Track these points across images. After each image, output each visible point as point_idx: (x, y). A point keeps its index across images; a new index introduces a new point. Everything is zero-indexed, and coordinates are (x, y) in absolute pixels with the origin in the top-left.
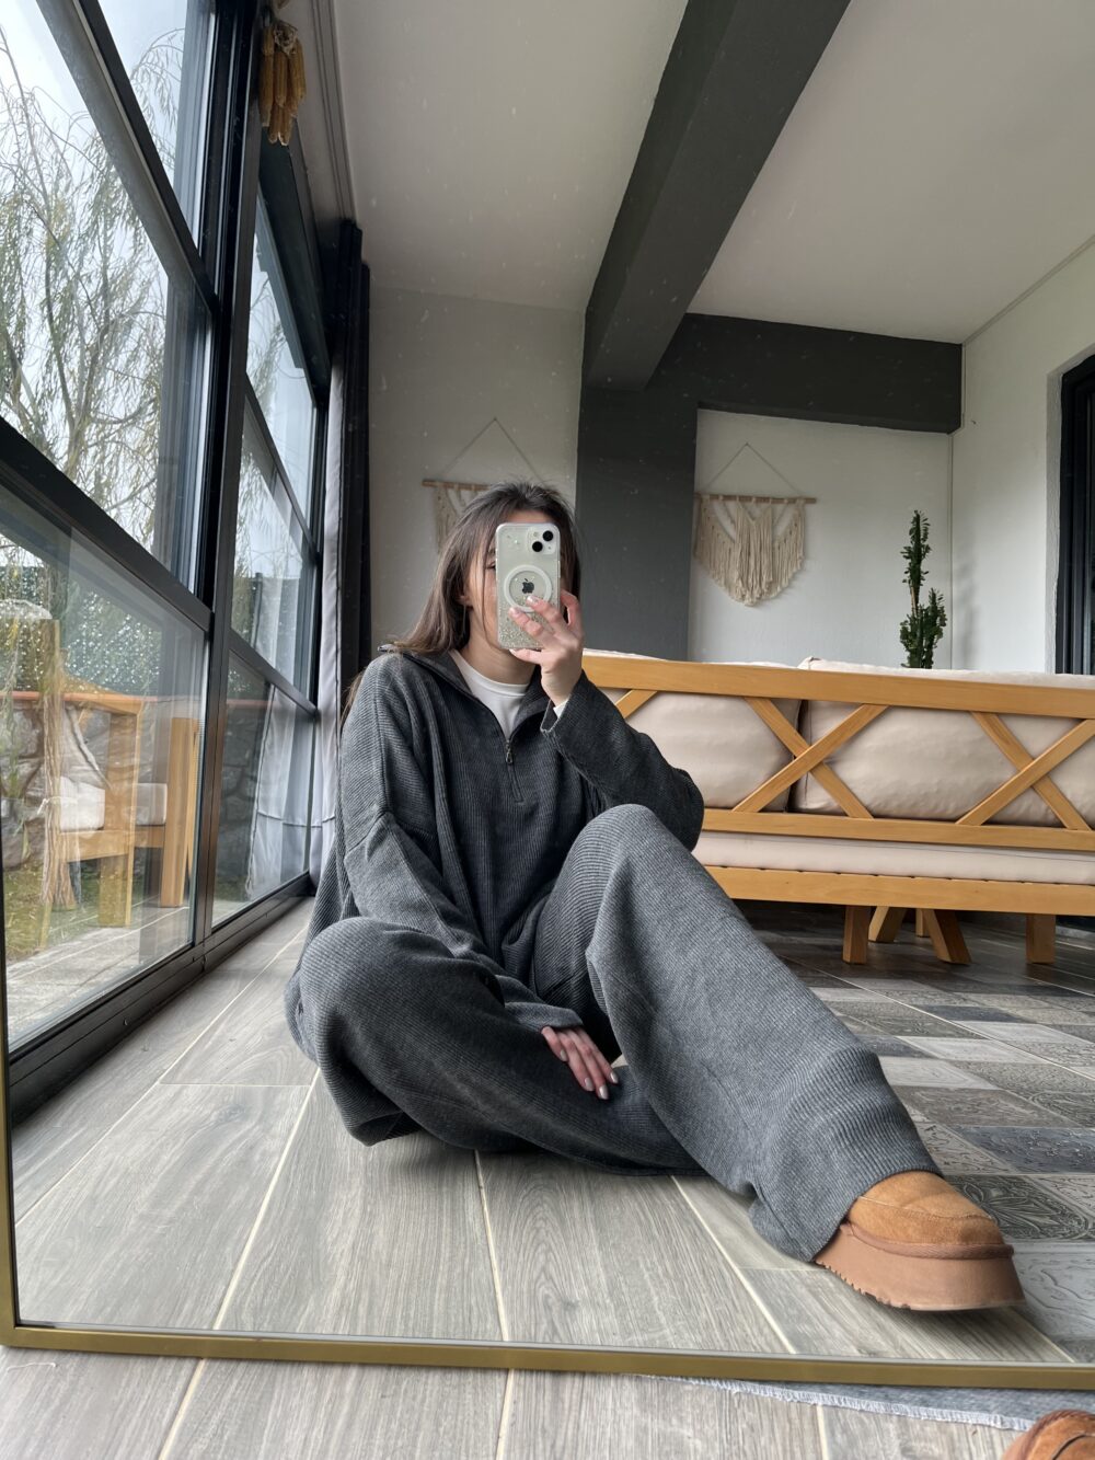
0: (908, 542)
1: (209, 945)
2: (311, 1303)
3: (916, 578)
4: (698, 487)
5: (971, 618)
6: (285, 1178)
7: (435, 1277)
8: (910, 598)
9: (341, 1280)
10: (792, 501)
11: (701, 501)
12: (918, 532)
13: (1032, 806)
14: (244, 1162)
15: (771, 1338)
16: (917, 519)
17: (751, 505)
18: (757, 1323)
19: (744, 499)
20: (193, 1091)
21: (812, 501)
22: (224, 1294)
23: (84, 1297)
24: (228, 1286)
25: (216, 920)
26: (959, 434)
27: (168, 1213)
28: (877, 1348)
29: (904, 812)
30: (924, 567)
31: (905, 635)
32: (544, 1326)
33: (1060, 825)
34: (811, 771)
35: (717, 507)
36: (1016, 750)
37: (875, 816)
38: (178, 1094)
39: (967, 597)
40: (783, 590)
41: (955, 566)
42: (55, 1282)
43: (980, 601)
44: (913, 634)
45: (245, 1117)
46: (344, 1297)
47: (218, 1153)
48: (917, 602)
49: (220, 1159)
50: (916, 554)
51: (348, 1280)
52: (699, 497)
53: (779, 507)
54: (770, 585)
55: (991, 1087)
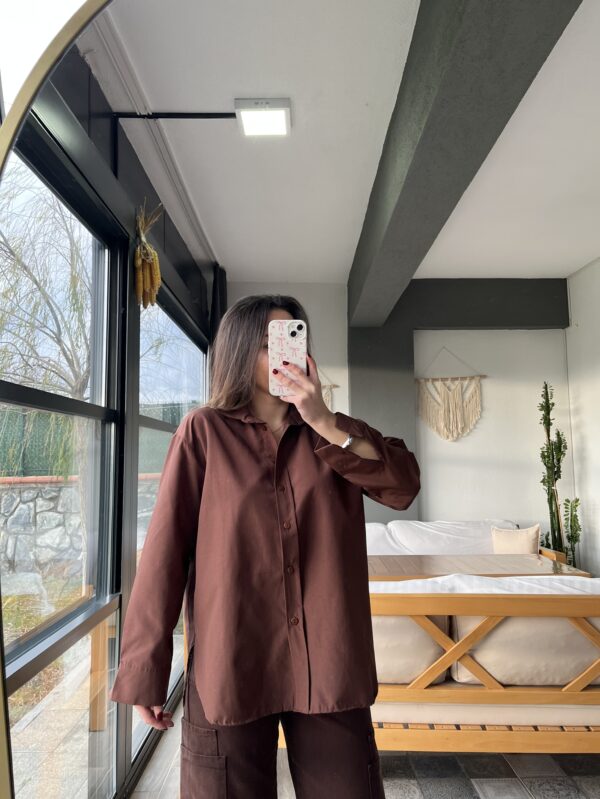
0: (542, 400)
4: (417, 374)
8: (545, 434)
10: (473, 377)
11: (420, 383)
12: (546, 396)
16: (546, 387)
17: (448, 383)
19: (444, 379)
21: (485, 376)
30: (552, 416)
31: (543, 456)
34: (459, 660)
35: (429, 386)
40: (471, 431)
44: (548, 456)
48: (549, 436)
50: (547, 408)
52: (418, 380)
53: (466, 383)
54: (463, 429)
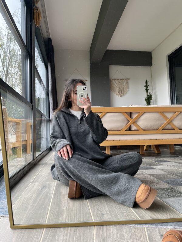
0: (145, 85)
1: (36, 160)
2: (61, 218)
3: (147, 90)
4: (110, 78)
5: (156, 96)
6: (54, 197)
7: (80, 212)
8: (146, 94)
9: (65, 213)
10: (126, 79)
11: (111, 80)
12: (147, 83)
13: (169, 127)
14: (47, 195)
15: (136, 217)
16: (146, 81)
17: (119, 80)
18: (133, 215)
19: (118, 79)
20: (36, 184)
21: (129, 79)
22: (47, 217)
23: (24, 220)
24: (47, 216)
25: (37, 156)
26: (152, 66)
27: (35, 205)
28: (153, 217)
29: (148, 129)
30: (148, 89)
31: (146, 100)
32: (99, 218)
33: (174, 129)
34: (133, 124)
35: (113, 81)
36: (166, 118)
37: (144, 130)
38: (34, 185)
39: (155, 93)
40: (125, 94)
41: (153, 88)
42: (18, 218)
43: (157, 93)
44: (147, 99)
45: (46, 188)
46: (66, 216)
47: (42, 194)
48: (147, 94)
49: (43, 195)
50: (147, 87)
51: (66, 213)
52: (110, 80)
53: (124, 80)
54: (123, 93)
55: (166, 173)
